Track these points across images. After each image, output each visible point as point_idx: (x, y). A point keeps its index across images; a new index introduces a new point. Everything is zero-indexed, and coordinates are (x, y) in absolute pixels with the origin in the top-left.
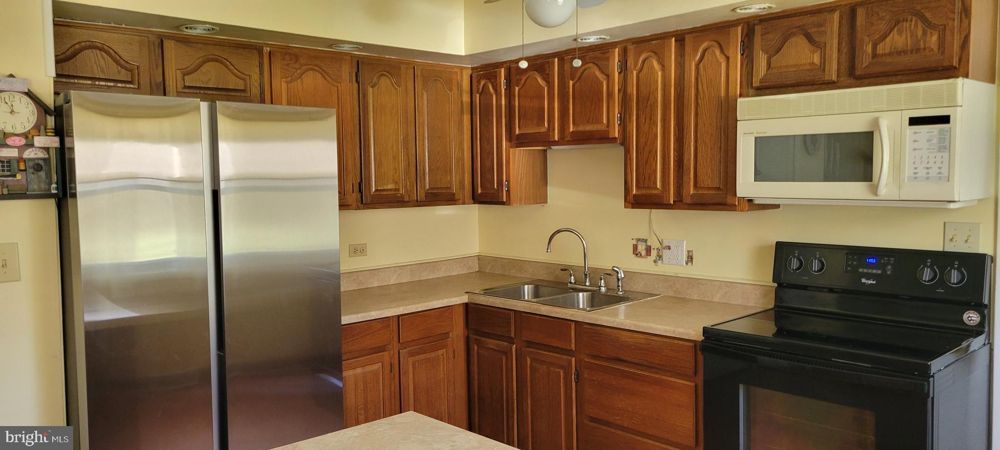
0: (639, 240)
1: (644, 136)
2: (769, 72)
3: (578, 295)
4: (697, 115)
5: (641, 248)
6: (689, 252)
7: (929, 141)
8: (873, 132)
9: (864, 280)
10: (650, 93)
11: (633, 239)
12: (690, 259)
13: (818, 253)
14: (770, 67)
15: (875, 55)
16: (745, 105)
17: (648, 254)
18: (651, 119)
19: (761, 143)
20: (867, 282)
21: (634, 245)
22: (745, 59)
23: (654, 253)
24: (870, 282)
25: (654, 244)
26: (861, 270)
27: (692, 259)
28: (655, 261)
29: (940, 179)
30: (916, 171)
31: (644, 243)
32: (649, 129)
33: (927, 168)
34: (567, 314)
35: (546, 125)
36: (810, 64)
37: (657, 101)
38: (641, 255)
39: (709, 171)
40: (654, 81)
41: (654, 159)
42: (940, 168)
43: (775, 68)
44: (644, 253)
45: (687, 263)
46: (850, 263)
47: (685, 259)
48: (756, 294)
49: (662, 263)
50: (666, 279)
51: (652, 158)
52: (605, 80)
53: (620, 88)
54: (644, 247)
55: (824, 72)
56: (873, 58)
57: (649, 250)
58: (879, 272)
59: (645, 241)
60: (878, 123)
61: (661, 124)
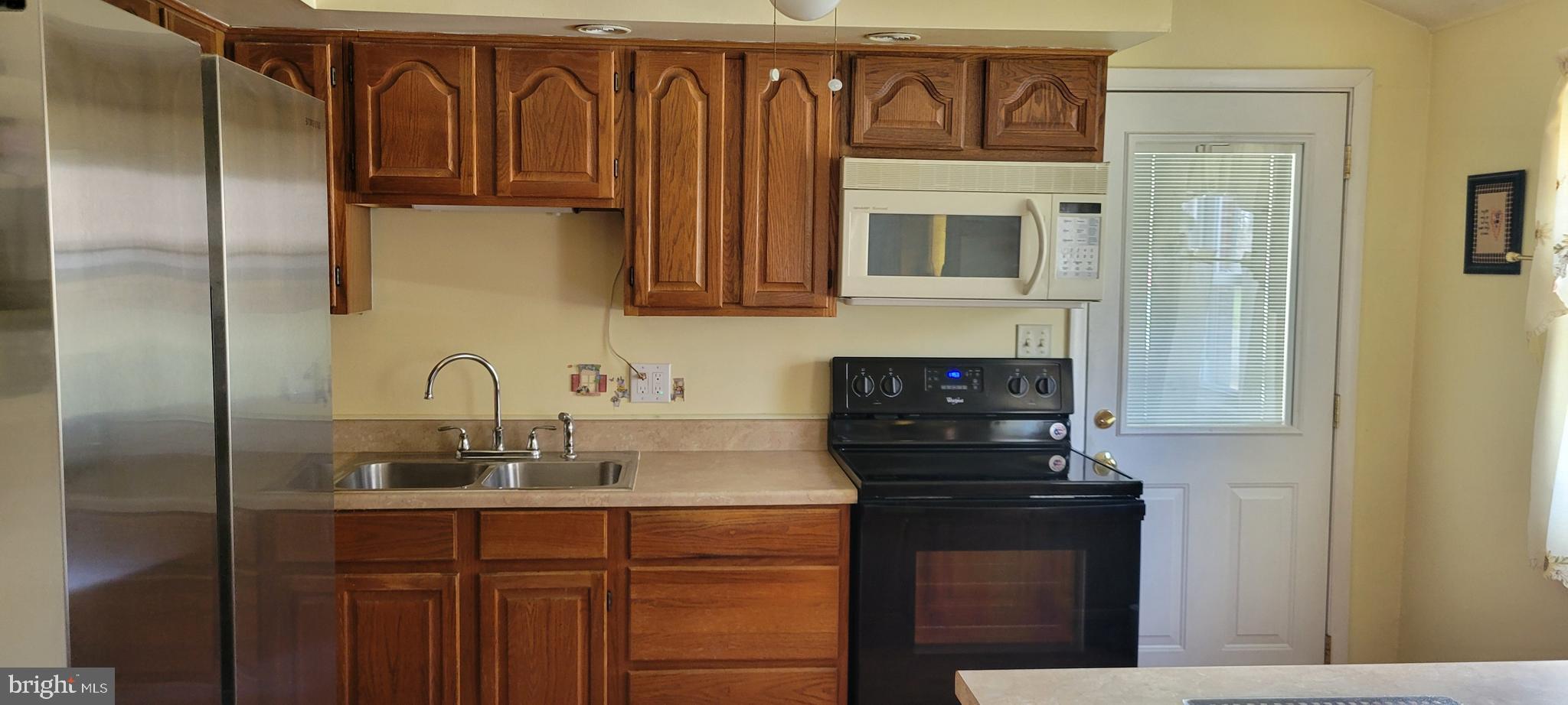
0: (582, 367)
1: (671, 198)
2: (874, 125)
3: (507, 469)
4: (766, 174)
5: (588, 380)
6: (676, 381)
7: (1080, 231)
8: (1020, 217)
9: (949, 400)
10: (681, 132)
11: (570, 366)
12: (679, 391)
13: (890, 369)
14: (877, 118)
15: (1008, 123)
16: (852, 167)
17: (603, 389)
18: (683, 174)
19: (877, 221)
20: (953, 401)
21: (572, 375)
22: (837, 102)
23: (612, 387)
24: (957, 401)
25: (614, 370)
26: (943, 387)
27: (682, 391)
28: (615, 400)
29: (1090, 275)
30: (1065, 266)
31: (594, 372)
32: (680, 189)
33: (1077, 263)
34: (594, 499)
35: (451, 167)
36: (931, 122)
37: (694, 146)
38: (588, 391)
39: (787, 259)
40: (690, 113)
41: (689, 237)
42: (1090, 263)
43: (884, 121)
44: (592, 388)
45: (673, 398)
46: (930, 379)
47: (670, 391)
48: (792, 433)
49: (630, 401)
50: (640, 425)
51: (686, 236)
52: (588, 101)
53: (617, 117)
54: (592, 378)
55: (950, 134)
56: (1006, 126)
57: (602, 384)
58: (965, 388)
59: (597, 368)
60: (1029, 207)
61: (702, 183)
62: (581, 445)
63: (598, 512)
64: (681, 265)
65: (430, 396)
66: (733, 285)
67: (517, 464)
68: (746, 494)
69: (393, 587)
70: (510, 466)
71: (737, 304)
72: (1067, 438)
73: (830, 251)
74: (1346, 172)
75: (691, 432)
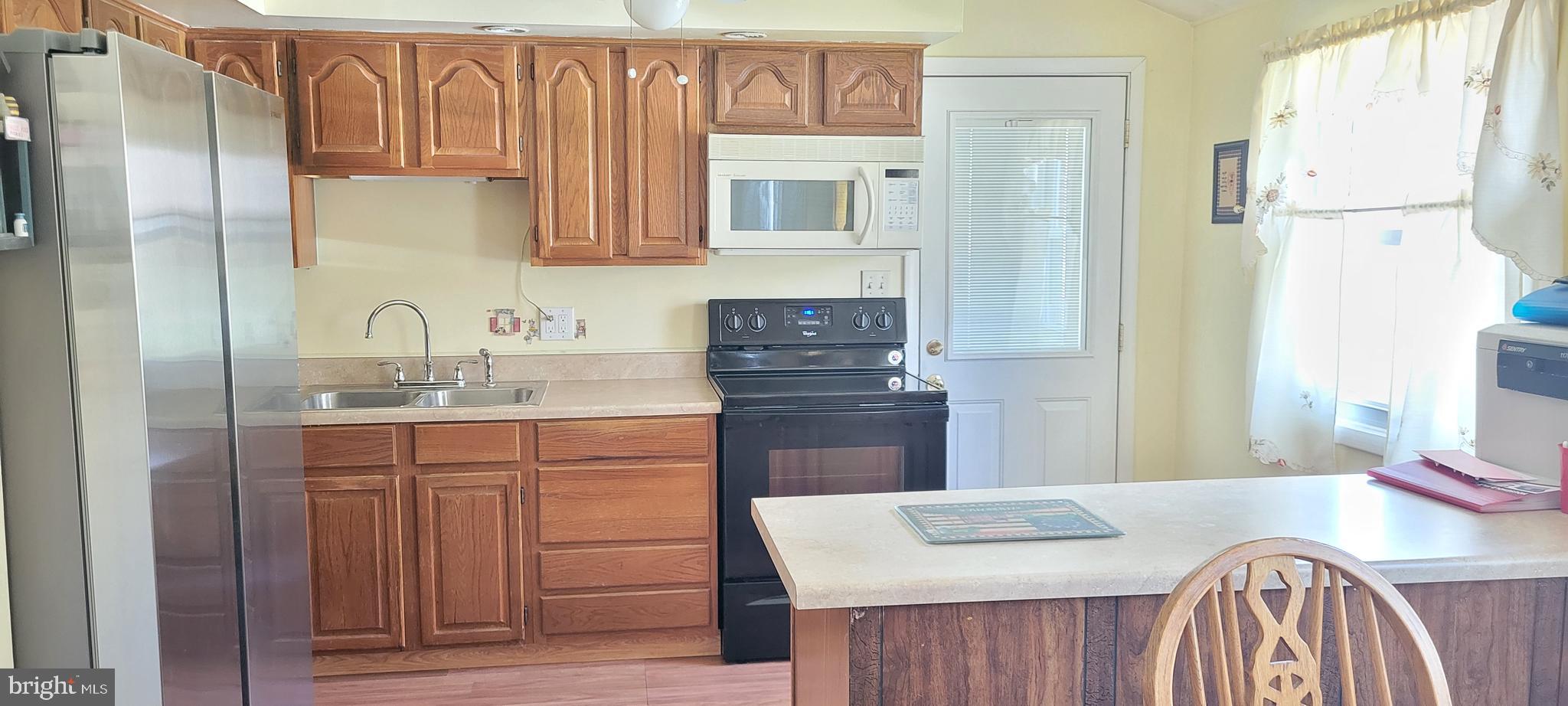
0: (499, 311)
1: (568, 168)
2: (734, 107)
4: (646, 148)
5: (504, 322)
6: (579, 322)
7: (901, 193)
8: (854, 181)
9: (805, 333)
10: (574, 113)
11: (489, 311)
12: (582, 330)
13: (756, 309)
14: (736, 101)
15: (844, 104)
16: (715, 140)
17: (517, 329)
18: (577, 149)
19: (739, 187)
20: (808, 334)
21: (491, 318)
22: (703, 88)
23: (525, 328)
24: (811, 334)
25: (526, 313)
26: (800, 323)
27: (584, 330)
28: (527, 338)
29: (910, 228)
30: (891, 221)
31: (509, 315)
32: (574, 161)
33: (901, 218)
34: (507, 413)
35: (381, 144)
36: (781, 104)
37: (586, 125)
38: (504, 331)
39: (665, 217)
40: (581, 98)
41: (583, 200)
42: (910, 218)
43: (742, 103)
44: (508, 329)
45: (577, 337)
46: (789, 316)
47: (574, 331)
48: (677, 364)
49: (540, 339)
50: (551, 358)
51: (581, 199)
52: (496, 87)
53: (520, 101)
54: (508, 320)
55: (797, 113)
56: (842, 107)
57: (516, 325)
58: (818, 323)
59: (512, 312)
60: (860, 173)
61: (593, 156)
62: (499, 376)
63: (511, 424)
64: (577, 224)
65: (370, 336)
66: (621, 239)
67: (445, 392)
68: (632, 407)
69: (345, 488)
70: (440, 393)
71: (624, 255)
72: (903, 363)
73: (700, 212)
74: (1126, 142)
75: (592, 364)
